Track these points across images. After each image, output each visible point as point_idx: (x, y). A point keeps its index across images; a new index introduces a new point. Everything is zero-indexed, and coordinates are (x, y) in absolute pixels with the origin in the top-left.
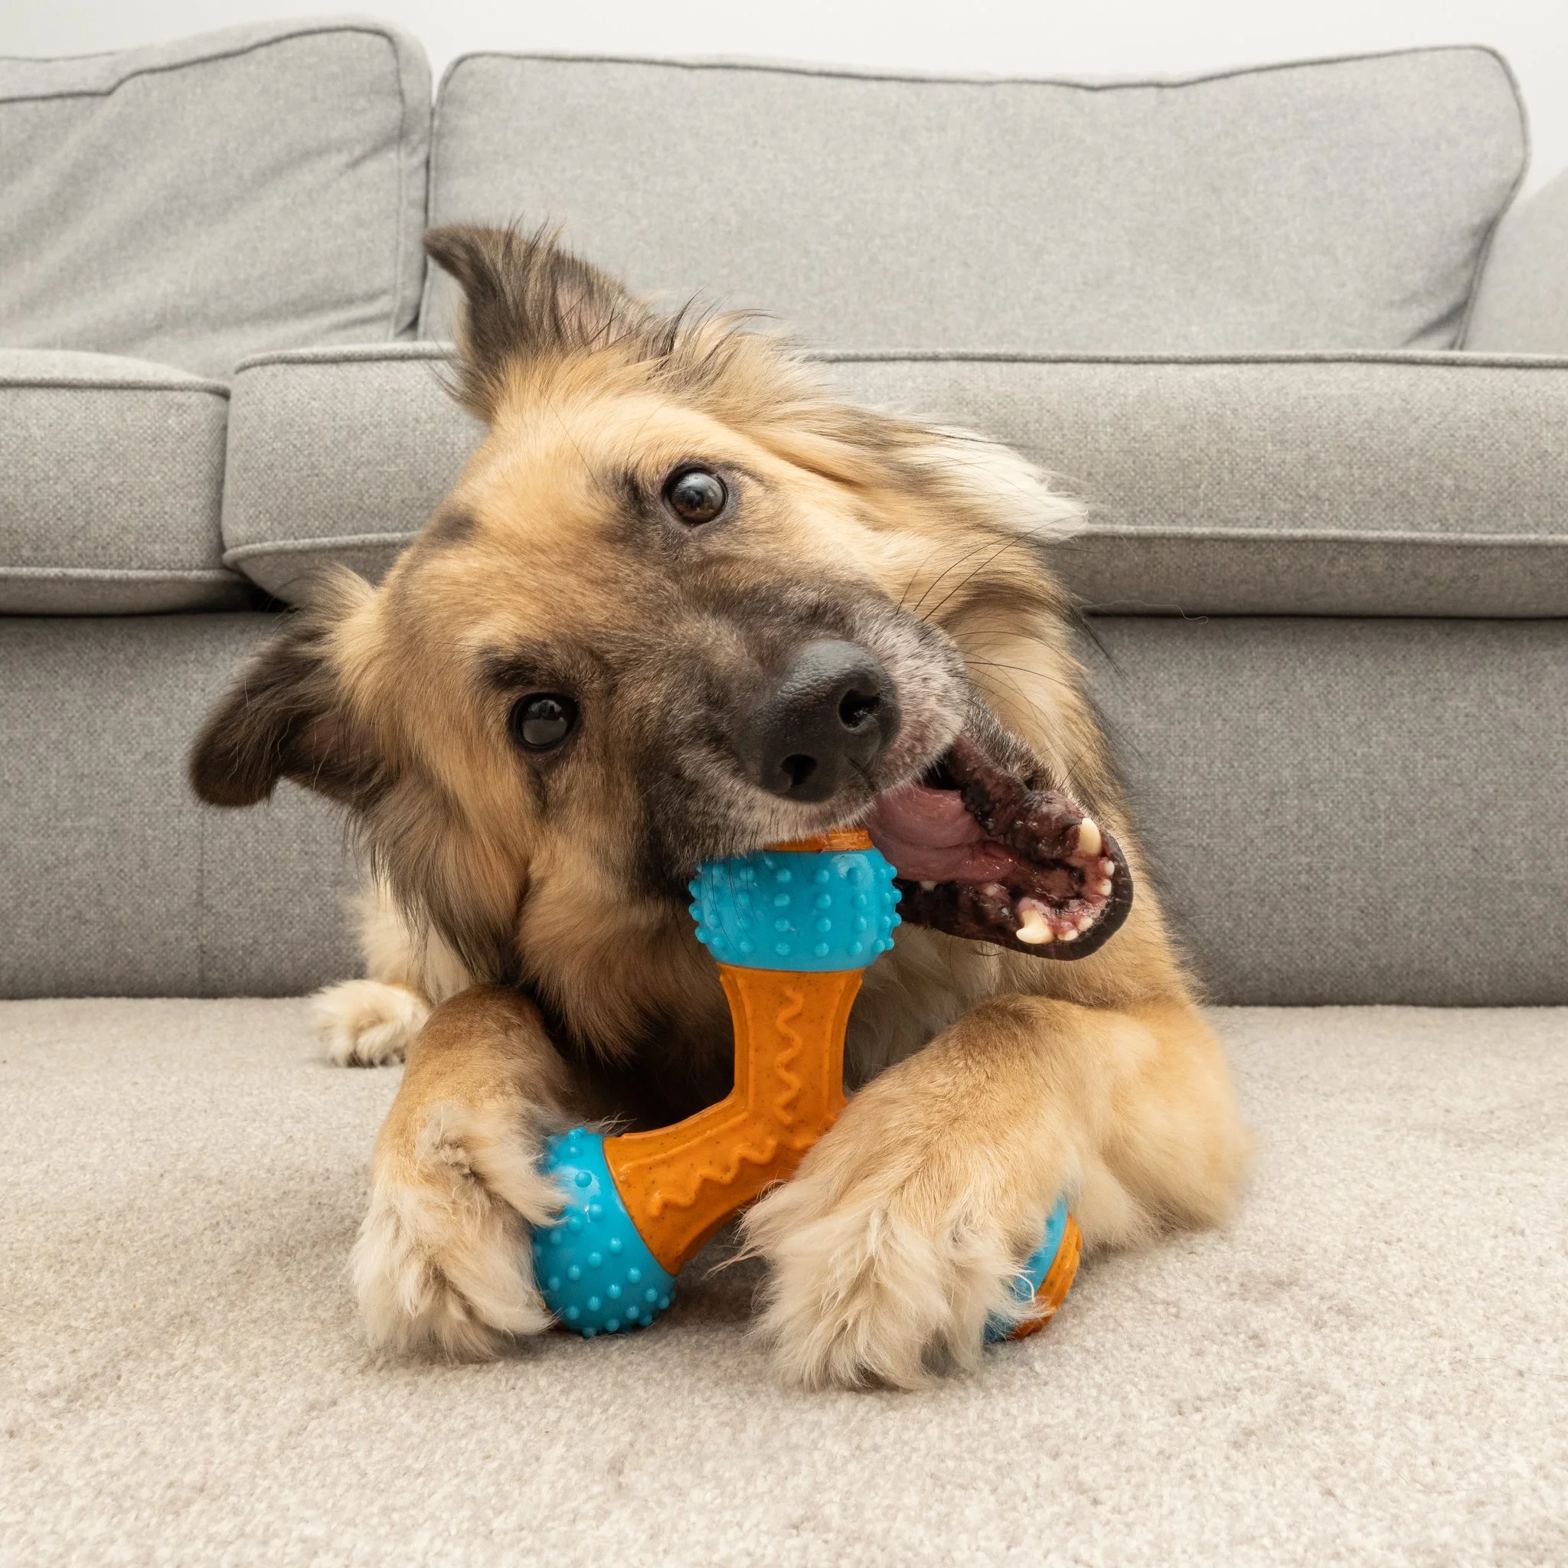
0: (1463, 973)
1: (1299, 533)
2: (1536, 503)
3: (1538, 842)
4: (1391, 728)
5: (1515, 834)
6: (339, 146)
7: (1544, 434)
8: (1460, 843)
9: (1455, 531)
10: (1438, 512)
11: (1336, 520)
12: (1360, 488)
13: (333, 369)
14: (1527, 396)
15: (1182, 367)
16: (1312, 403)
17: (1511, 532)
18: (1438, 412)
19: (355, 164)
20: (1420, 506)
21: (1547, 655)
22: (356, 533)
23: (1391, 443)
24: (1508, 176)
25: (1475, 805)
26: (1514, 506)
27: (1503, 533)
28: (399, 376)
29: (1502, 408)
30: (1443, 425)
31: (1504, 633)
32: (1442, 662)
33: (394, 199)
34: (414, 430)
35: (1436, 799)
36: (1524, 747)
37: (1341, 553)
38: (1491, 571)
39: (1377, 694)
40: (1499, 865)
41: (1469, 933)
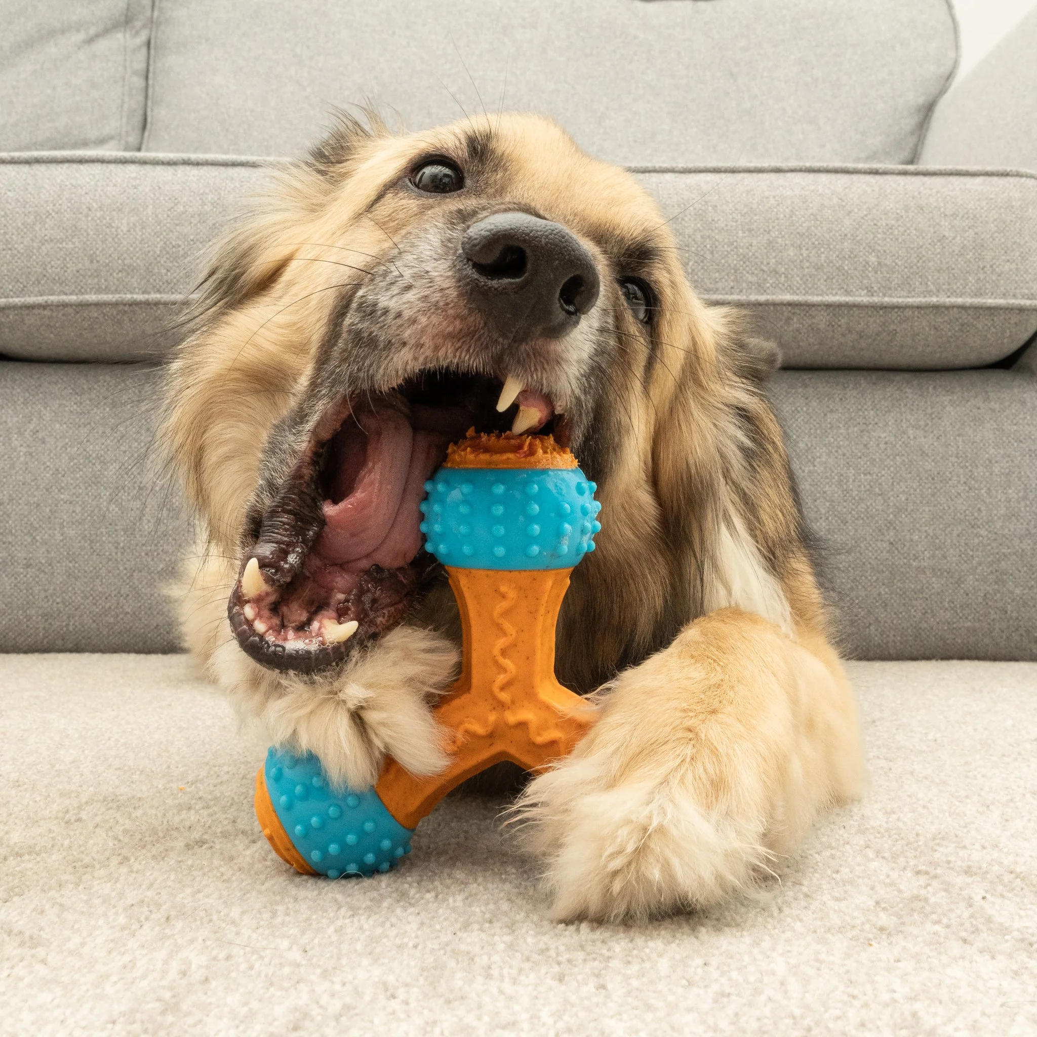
0: (882, 635)
1: (762, 298)
2: (937, 275)
3: (937, 538)
4: (831, 452)
5: (920, 531)
6: (78, 27)
7: (942, 223)
8: (880, 538)
9: (878, 296)
10: (865, 282)
11: (790, 289)
12: (807, 264)
13: (25, 168)
14: (931, 195)
15: (677, 175)
16: (772, 201)
17: (919, 296)
18: (865, 207)
19: (90, 41)
20: (852, 278)
21: (946, 399)
22: (41, 295)
23: (830, 230)
24: (944, 70)
25: (891, 510)
26: (921, 277)
27: (913, 297)
28: (77, 175)
29: (912, 204)
30: (869, 216)
31: (915, 383)
32: (869, 403)
33: (120, 69)
34: (87, 216)
35: (863, 505)
36: (928, 466)
37: (794, 314)
38: (905, 326)
39: (820, 426)
40: (908, 554)
41: (886, 605)
